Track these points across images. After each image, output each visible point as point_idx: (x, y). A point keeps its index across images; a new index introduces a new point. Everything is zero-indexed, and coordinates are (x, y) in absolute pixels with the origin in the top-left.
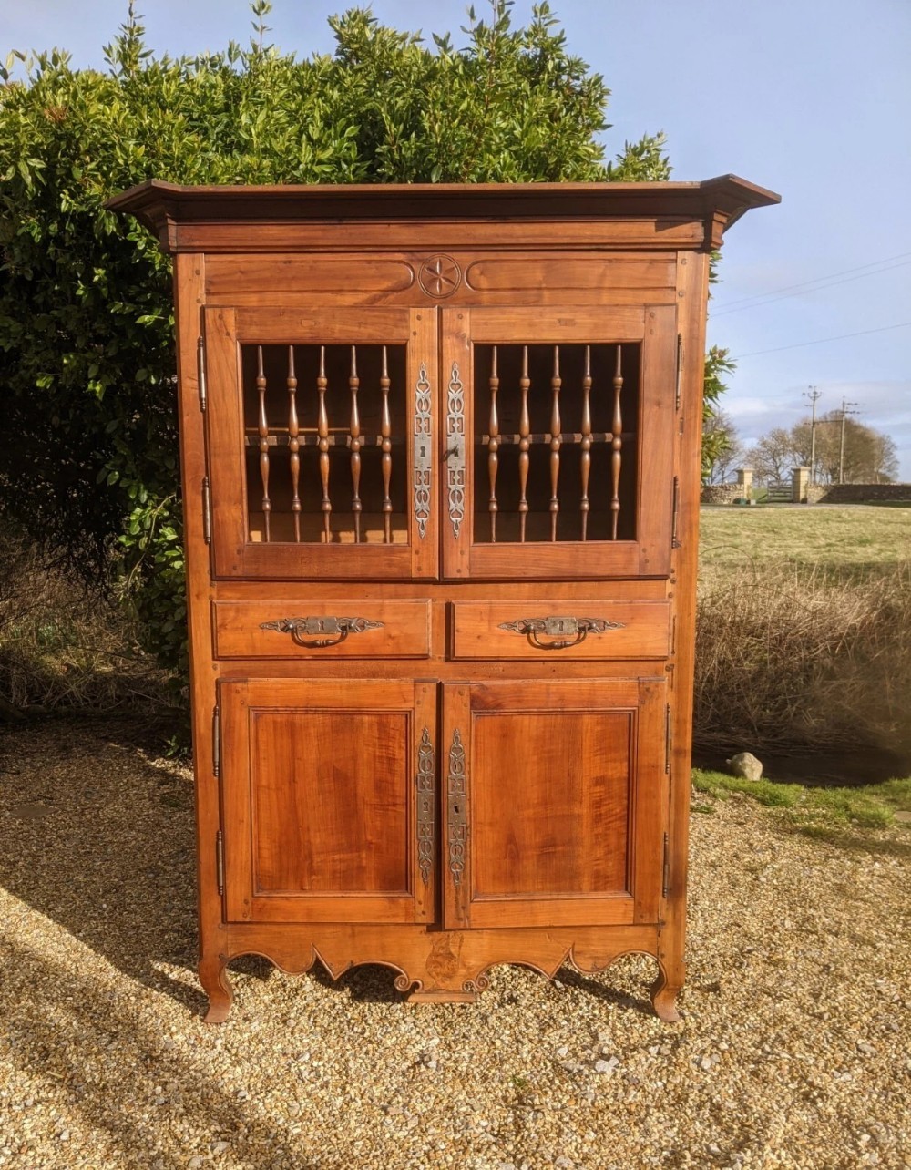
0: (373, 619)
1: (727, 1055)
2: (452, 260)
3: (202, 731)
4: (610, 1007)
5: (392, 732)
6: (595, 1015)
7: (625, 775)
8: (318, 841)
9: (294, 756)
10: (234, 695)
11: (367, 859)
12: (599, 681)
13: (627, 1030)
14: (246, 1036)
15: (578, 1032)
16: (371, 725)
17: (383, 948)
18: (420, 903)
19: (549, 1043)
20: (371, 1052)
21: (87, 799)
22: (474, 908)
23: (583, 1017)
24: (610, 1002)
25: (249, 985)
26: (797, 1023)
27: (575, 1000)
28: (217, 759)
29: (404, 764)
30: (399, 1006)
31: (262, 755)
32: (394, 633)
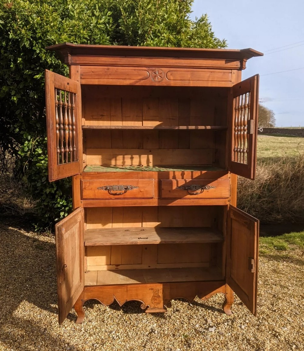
1: (249, 324)
4: (209, 311)
6: (205, 314)
13: (216, 318)
14: (91, 327)
15: (200, 320)
17: (137, 295)
19: (192, 324)
20: (135, 329)
21: (7, 247)
23: (201, 315)
24: (209, 310)
25: (87, 310)
26: (268, 313)
27: (198, 310)
30: (141, 314)
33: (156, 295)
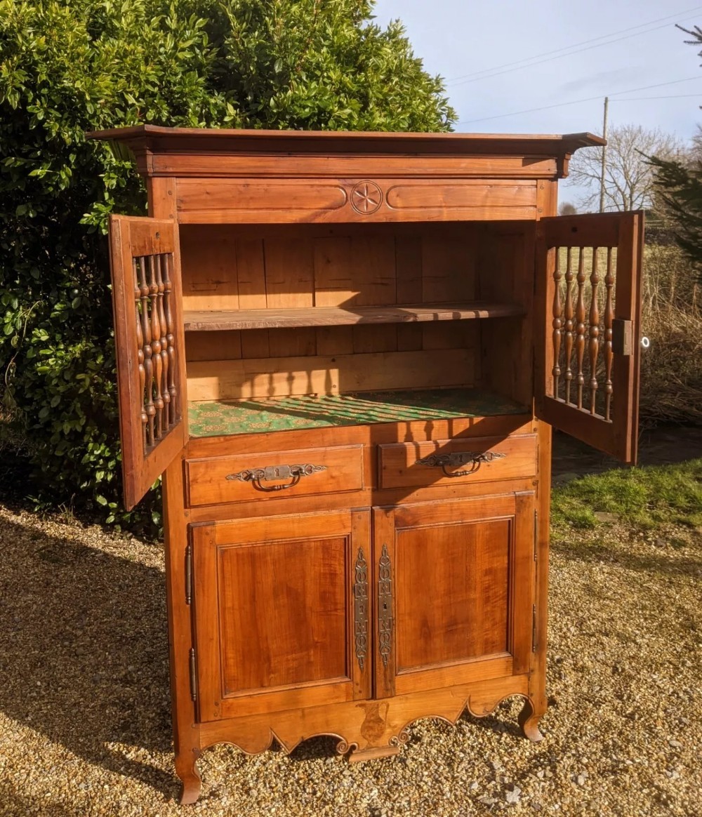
0: (317, 464)
1: (591, 768)
2: (376, 185)
3: (176, 568)
4: (489, 733)
5: (333, 552)
6: (481, 744)
7: (506, 566)
8: (274, 646)
9: (254, 580)
10: (204, 536)
11: (314, 656)
12: (488, 497)
13: (510, 754)
16: (316, 549)
17: (327, 723)
18: (357, 684)
19: (462, 779)
22: (398, 680)
23: (473, 747)
28: (189, 591)
29: (343, 577)
31: (227, 582)
32: (335, 473)
33: (372, 718)
